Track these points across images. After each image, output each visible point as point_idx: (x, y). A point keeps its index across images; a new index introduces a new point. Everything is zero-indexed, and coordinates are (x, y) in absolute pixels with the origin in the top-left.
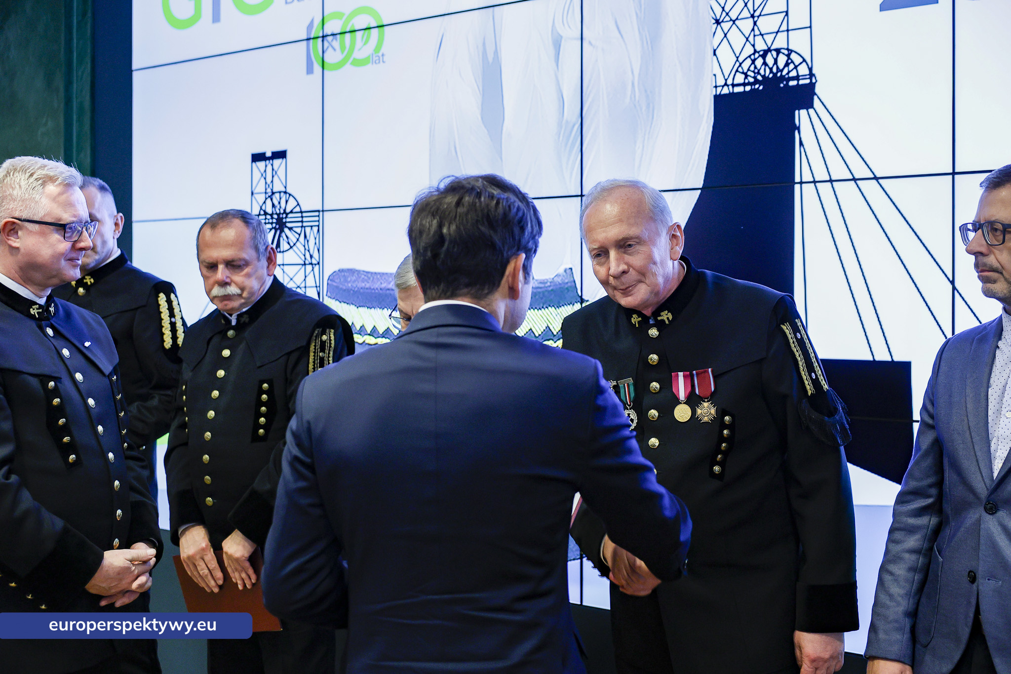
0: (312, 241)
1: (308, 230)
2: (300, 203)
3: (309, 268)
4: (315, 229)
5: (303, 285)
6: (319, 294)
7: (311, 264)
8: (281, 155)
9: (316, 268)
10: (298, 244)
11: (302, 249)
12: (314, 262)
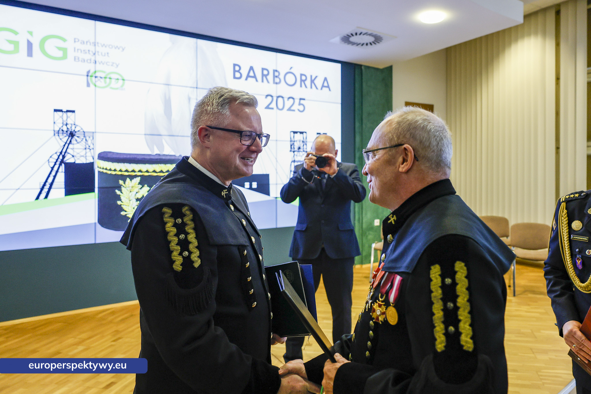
0: (89, 142)
1: (87, 138)
2: (83, 128)
3: (88, 150)
4: (91, 138)
5: (85, 156)
6: (93, 158)
7: (89, 149)
8: (73, 112)
9: (92, 151)
10: (82, 142)
11: (85, 144)
12: (90, 148)
